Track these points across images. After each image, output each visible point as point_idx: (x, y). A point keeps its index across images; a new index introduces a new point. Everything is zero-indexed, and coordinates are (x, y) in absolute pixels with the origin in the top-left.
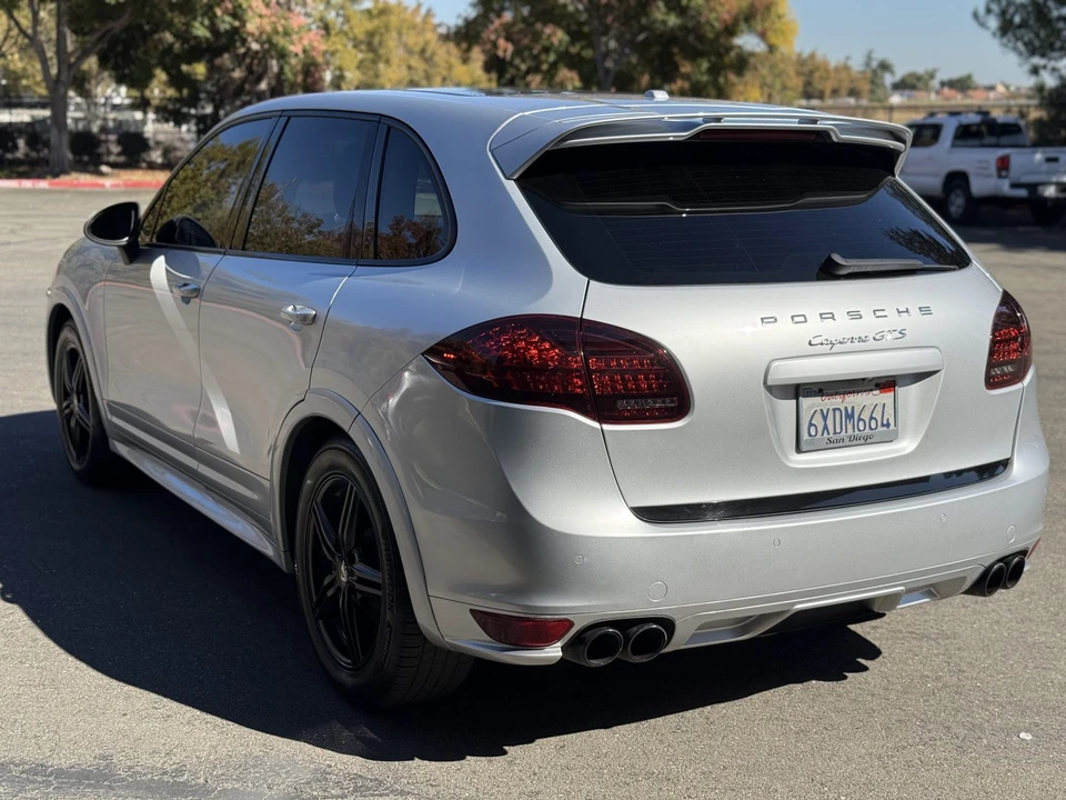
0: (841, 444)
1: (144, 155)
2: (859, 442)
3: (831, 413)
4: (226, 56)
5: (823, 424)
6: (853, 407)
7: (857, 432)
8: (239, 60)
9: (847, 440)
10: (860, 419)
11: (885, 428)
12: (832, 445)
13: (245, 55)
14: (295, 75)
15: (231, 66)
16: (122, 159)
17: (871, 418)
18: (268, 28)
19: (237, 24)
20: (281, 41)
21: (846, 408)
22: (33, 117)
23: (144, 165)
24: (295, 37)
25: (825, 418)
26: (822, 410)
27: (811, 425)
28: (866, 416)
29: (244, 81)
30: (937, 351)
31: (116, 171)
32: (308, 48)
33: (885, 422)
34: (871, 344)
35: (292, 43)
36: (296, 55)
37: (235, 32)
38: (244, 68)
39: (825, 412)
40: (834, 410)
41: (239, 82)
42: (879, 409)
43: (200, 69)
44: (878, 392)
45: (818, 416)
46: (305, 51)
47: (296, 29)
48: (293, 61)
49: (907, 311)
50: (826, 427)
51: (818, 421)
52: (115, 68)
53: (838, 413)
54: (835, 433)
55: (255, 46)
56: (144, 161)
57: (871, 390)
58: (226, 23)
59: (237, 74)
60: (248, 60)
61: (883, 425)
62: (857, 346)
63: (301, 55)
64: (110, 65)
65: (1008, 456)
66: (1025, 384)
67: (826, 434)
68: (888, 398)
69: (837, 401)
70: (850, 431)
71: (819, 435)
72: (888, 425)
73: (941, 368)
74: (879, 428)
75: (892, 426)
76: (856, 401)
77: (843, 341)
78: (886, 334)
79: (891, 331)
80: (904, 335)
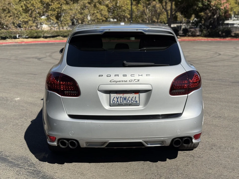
0: (122, 105)
1: (187, 34)
2: (127, 105)
3: (119, 98)
4: (207, 10)
5: (117, 100)
6: (126, 97)
7: (127, 103)
8: (210, 11)
9: (124, 105)
10: (128, 100)
11: (136, 103)
12: (119, 105)
13: (212, 10)
14: (222, 14)
15: (209, 13)
16: (183, 34)
17: (132, 100)
18: (217, 3)
19: (209, 3)
20: (219, 6)
21: (124, 97)
22: (177, 25)
23: (187, 36)
24: (222, 5)
25: (118, 99)
26: (117, 97)
27: (113, 100)
28: (130, 99)
29: (211, 16)
30: (150, 85)
31: (181, 37)
32: (225, 7)
33: (136, 101)
34: (128, 82)
35: (221, 6)
36: (222, 9)
37: (208, 5)
38: (211, 13)
39: (118, 98)
40: (120, 97)
41: (210, 16)
42: (134, 98)
43: (202, 14)
44: (134, 94)
45: (116, 98)
46: (225, 8)
47: (223, 3)
48: (222, 11)
49: (142, 75)
50: (117, 101)
51: (116, 99)
52: (184, 15)
53: (121, 98)
54: (120, 102)
55: (214, 8)
56: (187, 35)
57: (132, 93)
58: (206, 3)
59: (209, 14)
60: (212, 11)
62: (124, 82)
63: (224, 9)
64: (183, 14)
65: (182, 112)
66: (189, 95)
67: (118, 103)
68: (137, 95)
69: (121, 95)
70: (125, 102)
71: (116, 103)
72: (137, 102)
73: (151, 89)
74: (134, 102)
75: (138, 102)
76: (127, 95)
77: (120, 81)
78: (133, 80)
79: (135, 80)
80: (139, 81)
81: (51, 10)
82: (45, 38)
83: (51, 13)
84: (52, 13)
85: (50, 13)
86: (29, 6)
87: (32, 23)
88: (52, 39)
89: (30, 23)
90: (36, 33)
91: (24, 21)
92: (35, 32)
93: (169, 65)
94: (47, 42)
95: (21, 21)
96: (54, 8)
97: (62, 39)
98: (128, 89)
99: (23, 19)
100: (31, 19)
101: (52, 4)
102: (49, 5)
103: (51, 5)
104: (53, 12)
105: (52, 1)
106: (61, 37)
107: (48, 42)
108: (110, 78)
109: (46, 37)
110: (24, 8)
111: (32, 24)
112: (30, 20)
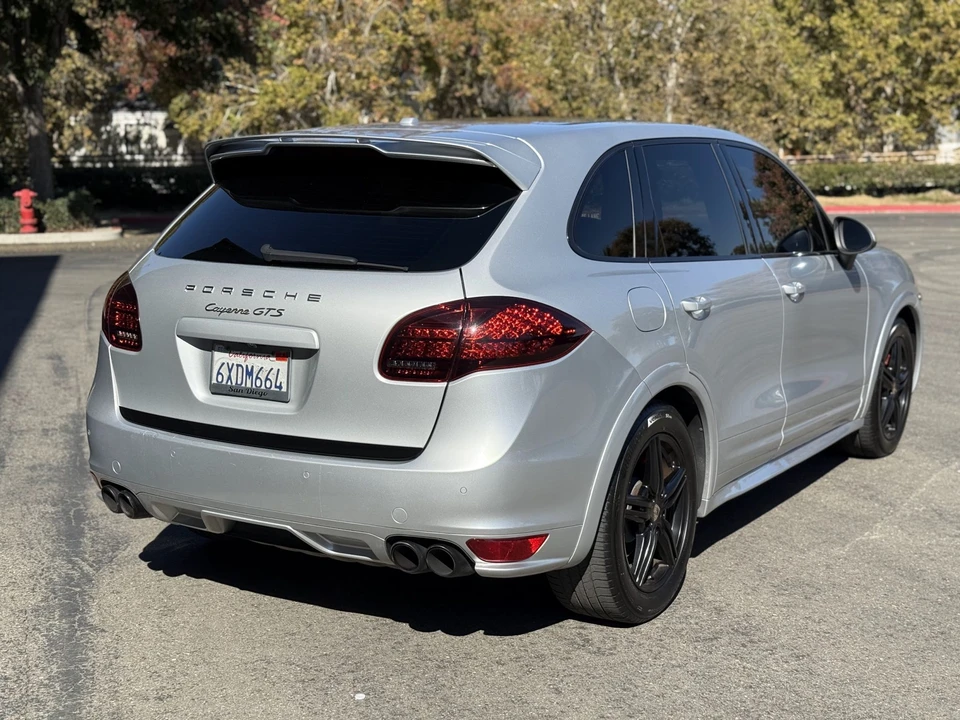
0: (240, 394)
2: (254, 395)
3: (235, 367)
5: (228, 374)
6: (253, 367)
7: (254, 387)
9: (245, 393)
10: (257, 378)
11: (278, 390)
12: (232, 393)
17: (267, 379)
21: (247, 366)
25: (230, 371)
26: (228, 364)
27: (219, 373)
28: (263, 376)
30: (315, 333)
33: (278, 384)
34: (252, 316)
39: (230, 366)
40: (238, 366)
42: (275, 371)
44: (274, 359)
45: (225, 366)
49: (295, 296)
50: (229, 378)
51: (224, 371)
53: (240, 369)
54: (237, 383)
57: (269, 356)
61: (276, 387)
62: (238, 316)
65: (422, 446)
66: (451, 384)
67: (229, 383)
68: (282, 365)
69: (239, 359)
70: (249, 385)
71: (224, 382)
72: (280, 387)
73: (317, 347)
74: (273, 388)
75: (284, 389)
76: (256, 362)
77: (229, 311)
78: (265, 311)
79: (270, 309)
80: (281, 314)
81: (937, 82)
82: (875, 193)
83: (936, 94)
84: (941, 95)
85: (932, 93)
86: (845, 67)
87: (850, 135)
88: (903, 200)
89: (844, 136)
90: (840, 174)
91: (818, 130)
92: (836, 172)
93: (407, 269)
94: (873, 212)
95: (811, 127)
96: (949, 75)
97: (947, 201)
98: (249, 339)
99: (817, 123)
100: (850, 120)
101: (947, 55)
102: (934, 60)
103: (942, 62)
104: (942, 88)
105: (947, 47)
106: (946, 193)
107: (880, 212)
108: (207, 299)
109: (880, 192)
110: (829, 76)
111: (849, 139)
112: (846, 125)
